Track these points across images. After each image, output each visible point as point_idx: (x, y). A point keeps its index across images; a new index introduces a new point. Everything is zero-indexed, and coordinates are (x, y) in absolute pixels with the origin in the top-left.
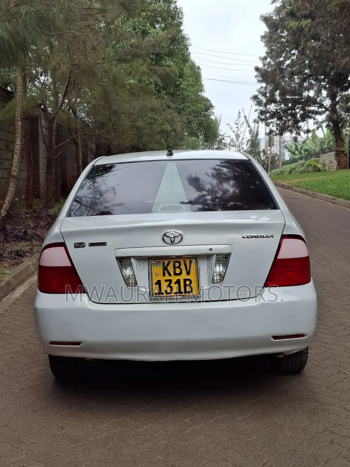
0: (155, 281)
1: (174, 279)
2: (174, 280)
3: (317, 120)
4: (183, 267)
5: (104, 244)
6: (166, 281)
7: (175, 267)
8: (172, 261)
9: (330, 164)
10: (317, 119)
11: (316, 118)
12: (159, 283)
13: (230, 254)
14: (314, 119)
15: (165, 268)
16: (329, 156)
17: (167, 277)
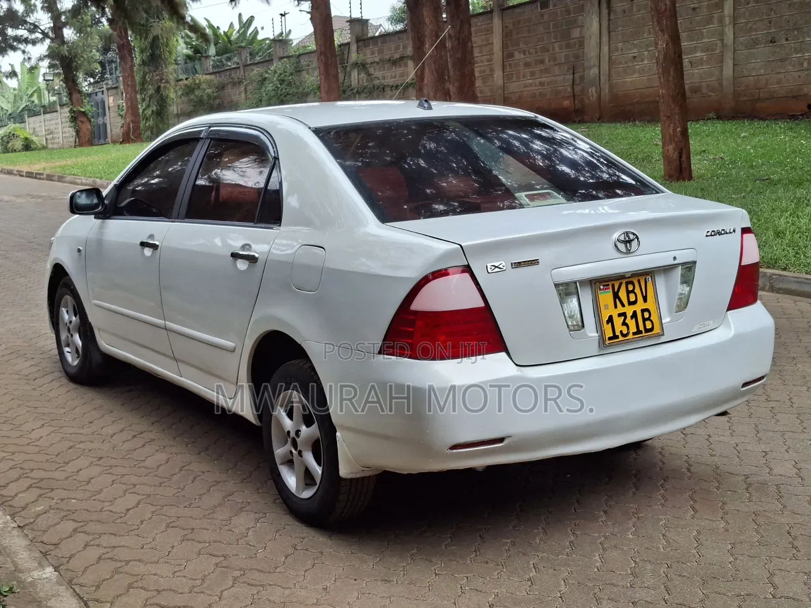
0: (606, 319)
1: (629, 310)
2: (629, 314)
3: (29, 55)
4: (637, 290)
5: (534, 262)
6: (620, 315)
7: (628, 292)
8: (624, 281)
9: (48, 134)
10: (28, 53)
11: (26, 50)
12: (610, 320)
13: (695, 262)
14: (24, 52)
15: (616, 296)
16: (45, 121)
17: (620, 309)
